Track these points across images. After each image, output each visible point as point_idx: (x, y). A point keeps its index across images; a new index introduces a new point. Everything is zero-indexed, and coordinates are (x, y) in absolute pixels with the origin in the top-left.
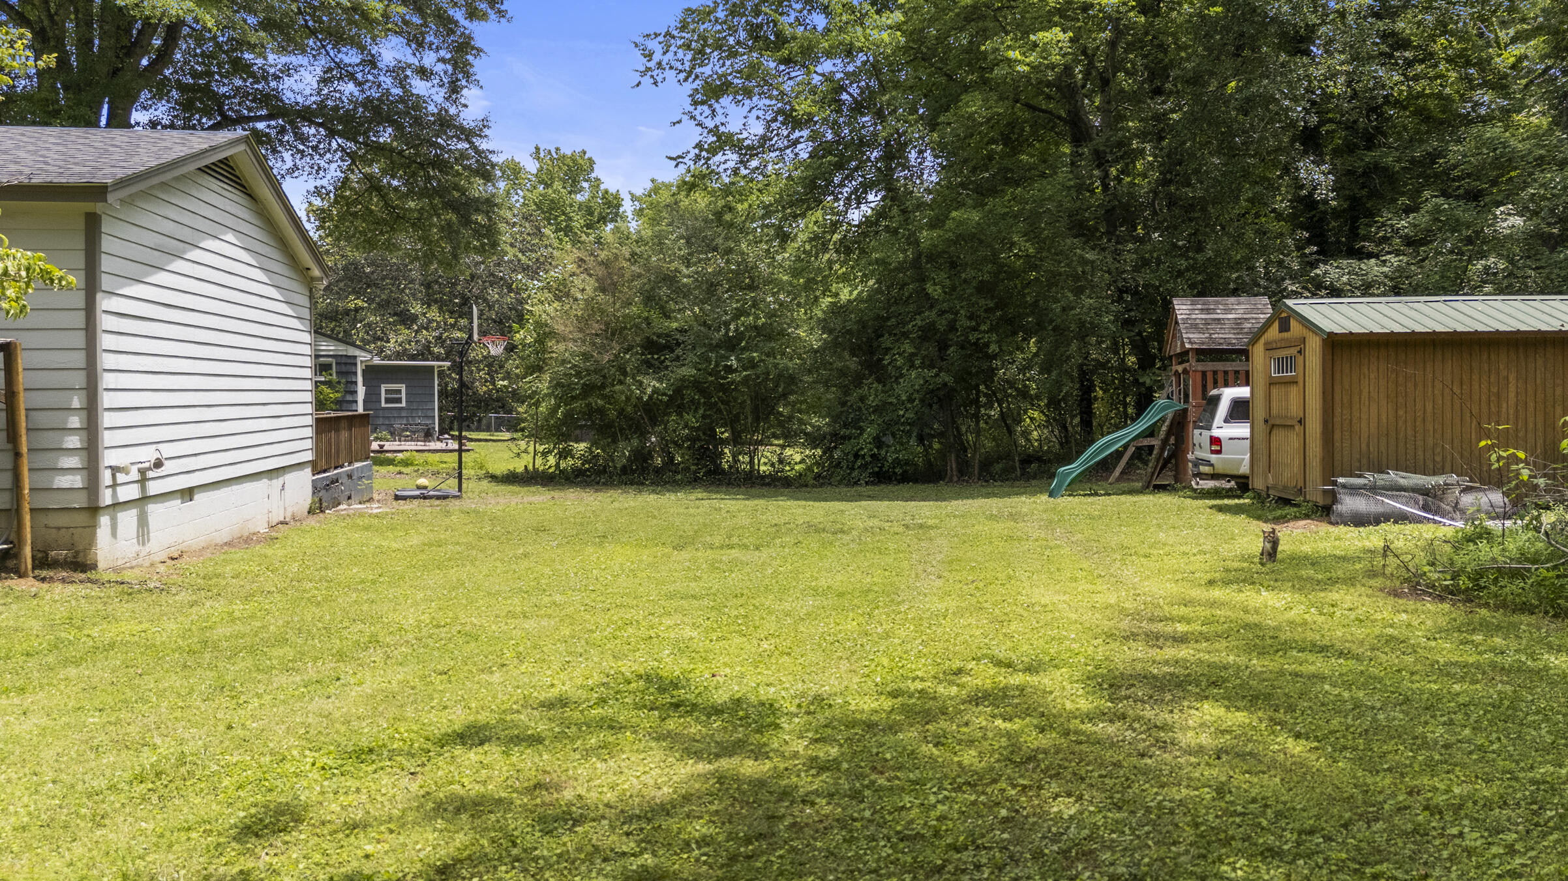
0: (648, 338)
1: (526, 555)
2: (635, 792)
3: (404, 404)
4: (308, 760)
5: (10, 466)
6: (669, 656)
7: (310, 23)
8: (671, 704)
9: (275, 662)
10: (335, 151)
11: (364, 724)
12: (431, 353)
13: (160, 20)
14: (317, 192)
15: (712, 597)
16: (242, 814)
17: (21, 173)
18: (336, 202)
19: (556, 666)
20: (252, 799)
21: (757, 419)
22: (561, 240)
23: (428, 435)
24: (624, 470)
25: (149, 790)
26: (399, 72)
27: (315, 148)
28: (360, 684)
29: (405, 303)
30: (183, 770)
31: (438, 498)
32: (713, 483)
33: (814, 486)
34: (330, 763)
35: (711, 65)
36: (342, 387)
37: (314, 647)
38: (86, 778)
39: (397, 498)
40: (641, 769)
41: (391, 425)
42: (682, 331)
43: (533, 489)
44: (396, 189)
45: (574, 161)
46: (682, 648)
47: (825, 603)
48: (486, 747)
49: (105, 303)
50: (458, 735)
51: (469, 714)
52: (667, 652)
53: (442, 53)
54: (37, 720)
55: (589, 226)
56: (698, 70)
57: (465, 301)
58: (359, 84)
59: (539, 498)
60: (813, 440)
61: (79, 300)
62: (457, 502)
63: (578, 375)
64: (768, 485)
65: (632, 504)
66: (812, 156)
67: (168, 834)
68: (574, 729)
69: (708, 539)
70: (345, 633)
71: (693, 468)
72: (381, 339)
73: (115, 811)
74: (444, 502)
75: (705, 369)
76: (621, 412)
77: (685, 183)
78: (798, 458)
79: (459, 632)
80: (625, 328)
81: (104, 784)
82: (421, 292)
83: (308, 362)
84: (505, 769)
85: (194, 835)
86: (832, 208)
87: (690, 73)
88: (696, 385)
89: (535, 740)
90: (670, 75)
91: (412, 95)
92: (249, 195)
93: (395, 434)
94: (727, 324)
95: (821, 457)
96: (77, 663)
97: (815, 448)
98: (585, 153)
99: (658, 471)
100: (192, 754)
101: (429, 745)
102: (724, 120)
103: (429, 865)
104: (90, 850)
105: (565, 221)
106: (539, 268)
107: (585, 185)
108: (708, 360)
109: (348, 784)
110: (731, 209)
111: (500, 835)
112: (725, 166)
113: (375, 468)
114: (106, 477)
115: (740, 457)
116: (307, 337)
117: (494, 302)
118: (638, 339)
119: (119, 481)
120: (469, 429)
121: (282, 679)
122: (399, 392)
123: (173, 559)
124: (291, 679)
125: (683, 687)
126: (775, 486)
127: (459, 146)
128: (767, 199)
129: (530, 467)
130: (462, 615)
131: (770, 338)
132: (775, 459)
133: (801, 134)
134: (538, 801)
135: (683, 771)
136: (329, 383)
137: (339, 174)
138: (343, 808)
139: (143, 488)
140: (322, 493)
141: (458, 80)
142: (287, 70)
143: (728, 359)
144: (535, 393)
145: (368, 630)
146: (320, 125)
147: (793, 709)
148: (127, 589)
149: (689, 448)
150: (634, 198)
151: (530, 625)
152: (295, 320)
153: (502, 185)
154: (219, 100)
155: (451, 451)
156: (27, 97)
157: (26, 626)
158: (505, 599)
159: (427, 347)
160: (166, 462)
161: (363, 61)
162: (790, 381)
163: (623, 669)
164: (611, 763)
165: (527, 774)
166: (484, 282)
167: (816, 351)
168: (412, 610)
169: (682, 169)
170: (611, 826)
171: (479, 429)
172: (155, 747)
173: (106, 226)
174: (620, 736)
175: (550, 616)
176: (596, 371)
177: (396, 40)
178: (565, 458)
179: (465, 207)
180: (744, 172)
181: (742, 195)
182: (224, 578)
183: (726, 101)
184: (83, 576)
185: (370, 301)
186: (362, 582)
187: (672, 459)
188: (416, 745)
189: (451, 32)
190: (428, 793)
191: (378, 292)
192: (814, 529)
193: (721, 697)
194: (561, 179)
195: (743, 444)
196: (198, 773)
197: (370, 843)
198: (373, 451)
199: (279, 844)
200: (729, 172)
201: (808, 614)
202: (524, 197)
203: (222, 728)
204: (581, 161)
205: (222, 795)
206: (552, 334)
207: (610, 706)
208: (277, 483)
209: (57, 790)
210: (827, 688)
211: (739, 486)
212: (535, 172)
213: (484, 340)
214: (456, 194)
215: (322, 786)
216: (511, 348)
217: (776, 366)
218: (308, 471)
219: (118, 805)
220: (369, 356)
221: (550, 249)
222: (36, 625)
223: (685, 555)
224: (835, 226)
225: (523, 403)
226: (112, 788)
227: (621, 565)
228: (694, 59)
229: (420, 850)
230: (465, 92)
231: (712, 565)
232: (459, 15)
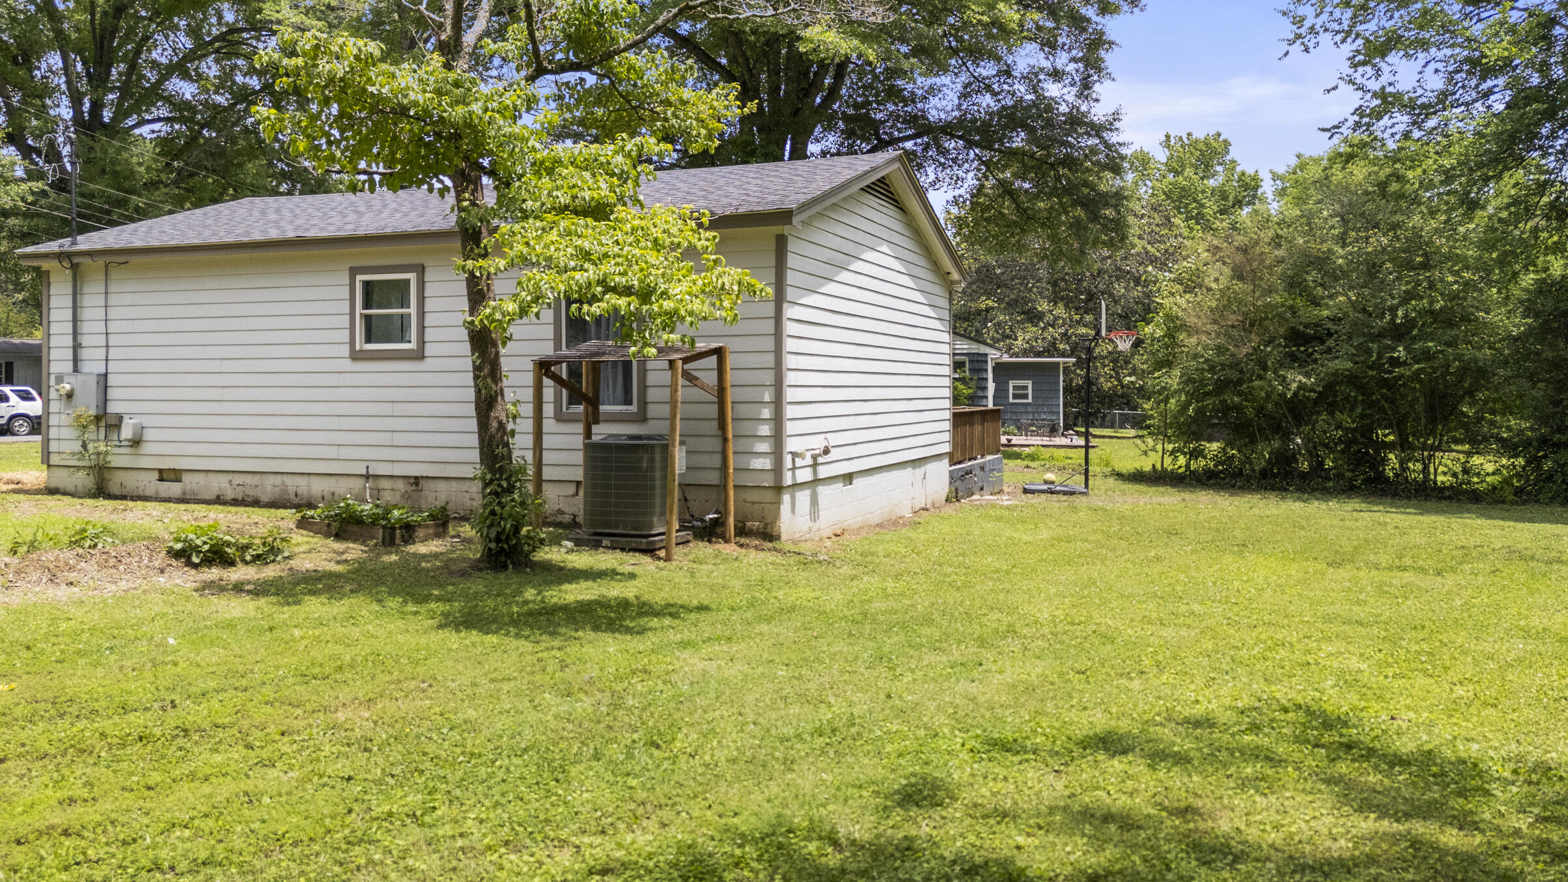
0: (1293, 329)
1: (1158, 559)
2: (1305, 838)
3: (1030, 400)
4: (958, 740)
5: (719, 449)
6: (1332, 687)
7: (954, 44)
8: (1341, 744)
9: (924, 640)
10: (972, 161)
11: (1007, 713)
12: (1056, 349)
13: (833, 60)
14: (955, 202)
15: (1382, 625)
16: (904, 782)
17: (730, 205)
18: (972, 209)
19: (1200, 681)
20: (911, 769)
21: (1433, 420)
22: (1191, 229)
23: (1053, 431)
24: (1264, 474)
25: (827, 744)
26: (1032, 79)
27: (954, 160)
28: (1001, 672)
29: (1031, 301)
30: (853, 730)
31: (1065, 493)
32: (1373, 493)
33: (1513, 503)
34: (978, 746)
35: (1376, 20)
36: (973, 384)
37: (957, 630)
38: (779, 723)
39: (1026, 491)
40: (1310, 813)
41: (1018, 420)
42: (1335, 320)
43: (1161, 489)
44: (1026, 191)
45: (1207, 144)
46: (1348, 680)
47: (1542, 649)
48: (1130, 757)
49: (790, 312)
50: (1100, 739)
51: (1111, 719)
52: (1330, 683)
53: (1074, 52)
54: (740, 667)
55: (1222, 212)
56: (1360, 28)
57: (1091, 297)
58: (994, 94)
59: (1169, 499)
60: (1509, 447)
61: (770, 310)
62: (1084, 499)
63: (1212, 369)
64: (1449, 498)
65: (1274, 511)
66: (1509, 106)
67: (843, 787)
68: (1225, 753)
69: (1372, 557)
70: (984, 620)
71: (1349, 474)
72: (1009, 337)
73: (801, 758)
74: (1072, 498)
75: (1363, 362)
76: (1260, 410)
77: (1340, 154)
78: (1490, 468)
79: (1094, 632)
80: (1266, 318)
81: (792, 732)
82: (1047, 290)
83: (947, 360)
84: (1152, 783)
85: (865, 794)
86: (1538, 166)
87: (1348, 33)
88: (1352, 379)
89: (1181, 760)
90: (1325, 39)
91: (1045, 98)
92: (901, 209)
93: (1022, 429)
94: (1393, 310)
95: (1524, 468)
96: (768, 620)
97: (1516, 456)
98: (1219, 135)
99: (1303, 476)
100: (860, 717)
101: (1071, 746)
102: (1392, 79)
103: (1080, 871)
104: (784, 791)
105: (1196, 208)
106: (1167, 259)
107: (1219, 168)
108: (1369, 352)
109: (996, 771)
110: (1399, 178)
111: (1152, 855)
112: (1393, 130)
113: (1005, 461)
114: (788, 462)
115: (1411, 465)
116: (946, 337)
117: (1120, 297)
118: (1282, 331)
119: (797, 465)
120: (1094, 426)
121: (930, 658)
122: (1026, 388)
123: (837, 536)
124: (938, 658)
125: (1355, 727)
126: (1458, 500)
127: (1089, 143)
128: (1447, 163)
129: (1158, 466)
130: (1095, 615)
131: (1451, 324)
132: (1458, 468)
133: (1495, 82)
134: (1191, 825)
135: (1363, 824)
136: (962, 380)
137: (975, 182)
138: (994, 794)
139: (815, 472)
140: (958, 483)
141: (1089, 76)
142: (932, 91)
143: (1394, 349)
144: (1164, 388)
145: (1006, 620)
146: (960, 138)
147: (1507, 774)
148: (805, 561)
149: (1343, 451)
150: (1275, 177)
151: (1168, 633)
152: (937, 322)
153: (1130, 177)
154: (876, 125)
155: (1076, 447)
156: (733, 141)
157: (731, 584)
158: (1139, 602)
159: (1053, 344)
160: (832, 450)
161: (999, 71)
162: (1479, 374)
163: (1278, 695)
164: (1273, 799)
165: (1175, 792)
166: (1110, 277)
167: (1516, 339)
168: (1046, 604)
169: (1336, 139)
170: (1278, 871)
171: (1102, 426)
172: (830, 706)
173: (792, 245)
174: (1280, 770)
175: (1189, 627)
176: (1231, 366)
177: (1031, 47)
178: (1196, 458)
179: (1094, 203)
180: (1417, 134)
181: (1414, 161)
182: (878, 557)
183: (1394, 58)
184: (770, 545)
185: (1000, 301)
186: (997, 571)
187: (1322, 464)
188: (1059, 743)
189: (1084, 30)
190: (1073, 795)
191: (1008, 291)
192: (1514, 555)
193: (1406, 746)
194: (1192, 165)
195: (1414, 449)
196: (865, 735)
197: (1019, 835)
198: (1004, 445)
199: (938, 818)
200: (1397, 137)
201: (1520, 660)
202: (1153, 188)
203: (882, 696)
204: (1215, 144)
205: (886, 760)
206: (1184, 327)
207: (1266, 735)
208: (920, 472)
209: (756, 731)
210: (1554, 755)
211: (1409, 498)
212: (1164, 160)
213: (1112, 336)
214: (1086, 191)
215: (972, 768)
216: (1138, 343)
217: (1459, 357)
218: (946, 461)
219: (803, 754)
220: (998, 354)
221: (1180, 239)
222: (737, 584)
223: (1343, 573)
224: (1542, 187)
225: (1149, 399)
226: (798, 736)
227: (1266, 578)
228: (1355, 16)
229: (1069, 853)
230: (1097, 87)
231: (1379, 588)
232: (1090, 12)
